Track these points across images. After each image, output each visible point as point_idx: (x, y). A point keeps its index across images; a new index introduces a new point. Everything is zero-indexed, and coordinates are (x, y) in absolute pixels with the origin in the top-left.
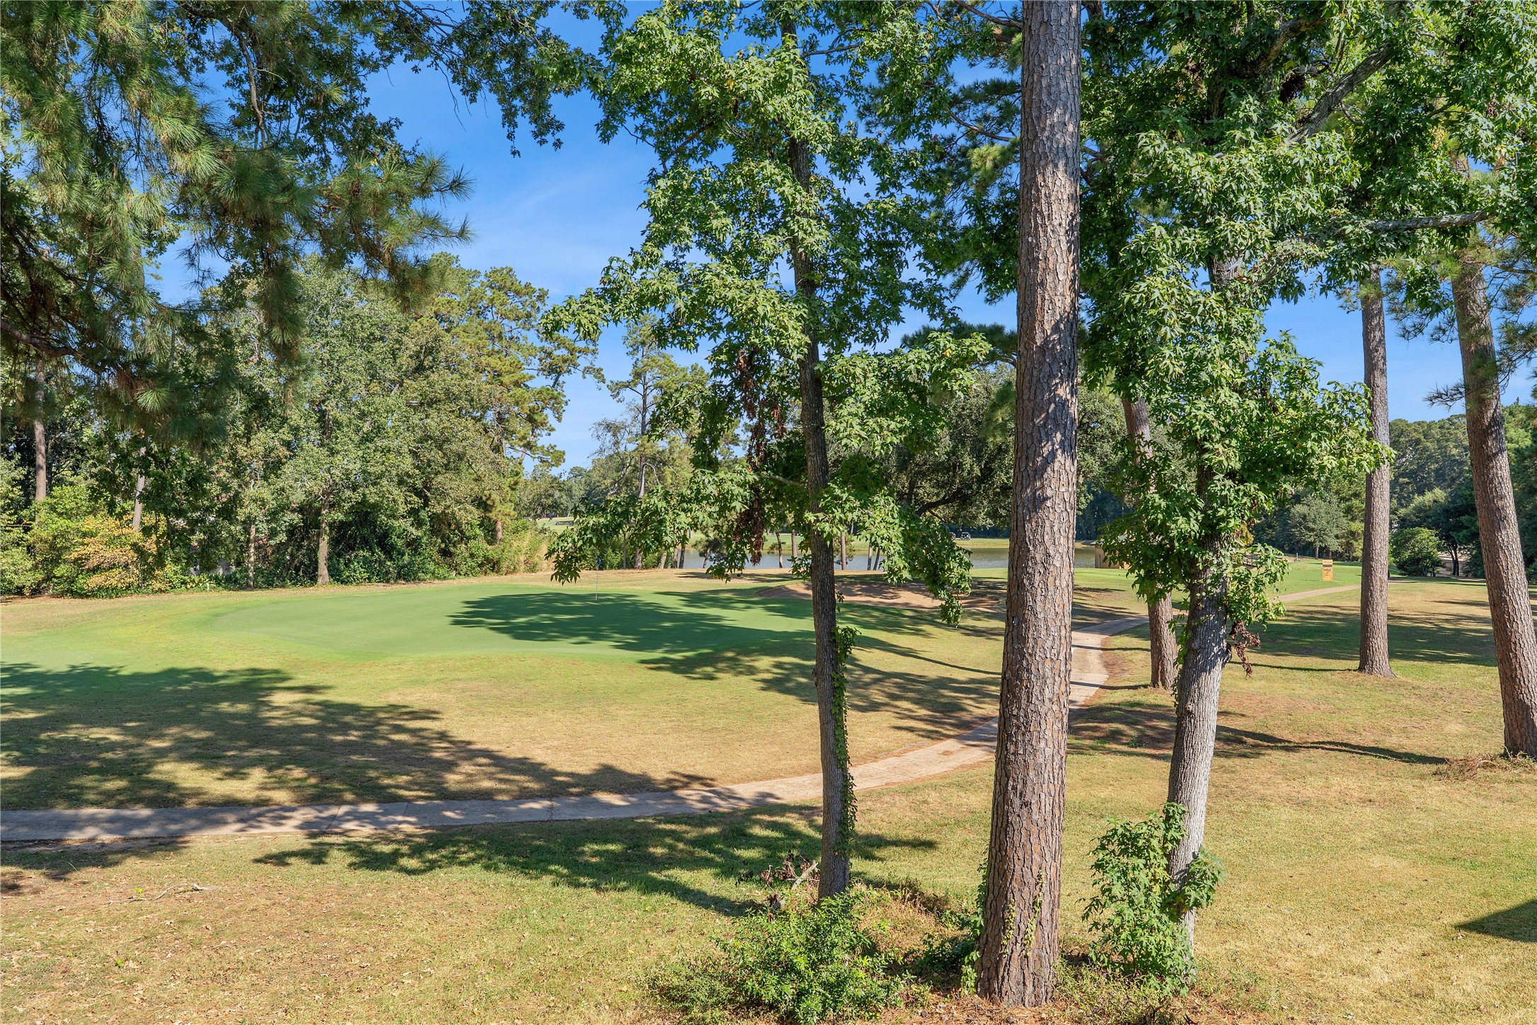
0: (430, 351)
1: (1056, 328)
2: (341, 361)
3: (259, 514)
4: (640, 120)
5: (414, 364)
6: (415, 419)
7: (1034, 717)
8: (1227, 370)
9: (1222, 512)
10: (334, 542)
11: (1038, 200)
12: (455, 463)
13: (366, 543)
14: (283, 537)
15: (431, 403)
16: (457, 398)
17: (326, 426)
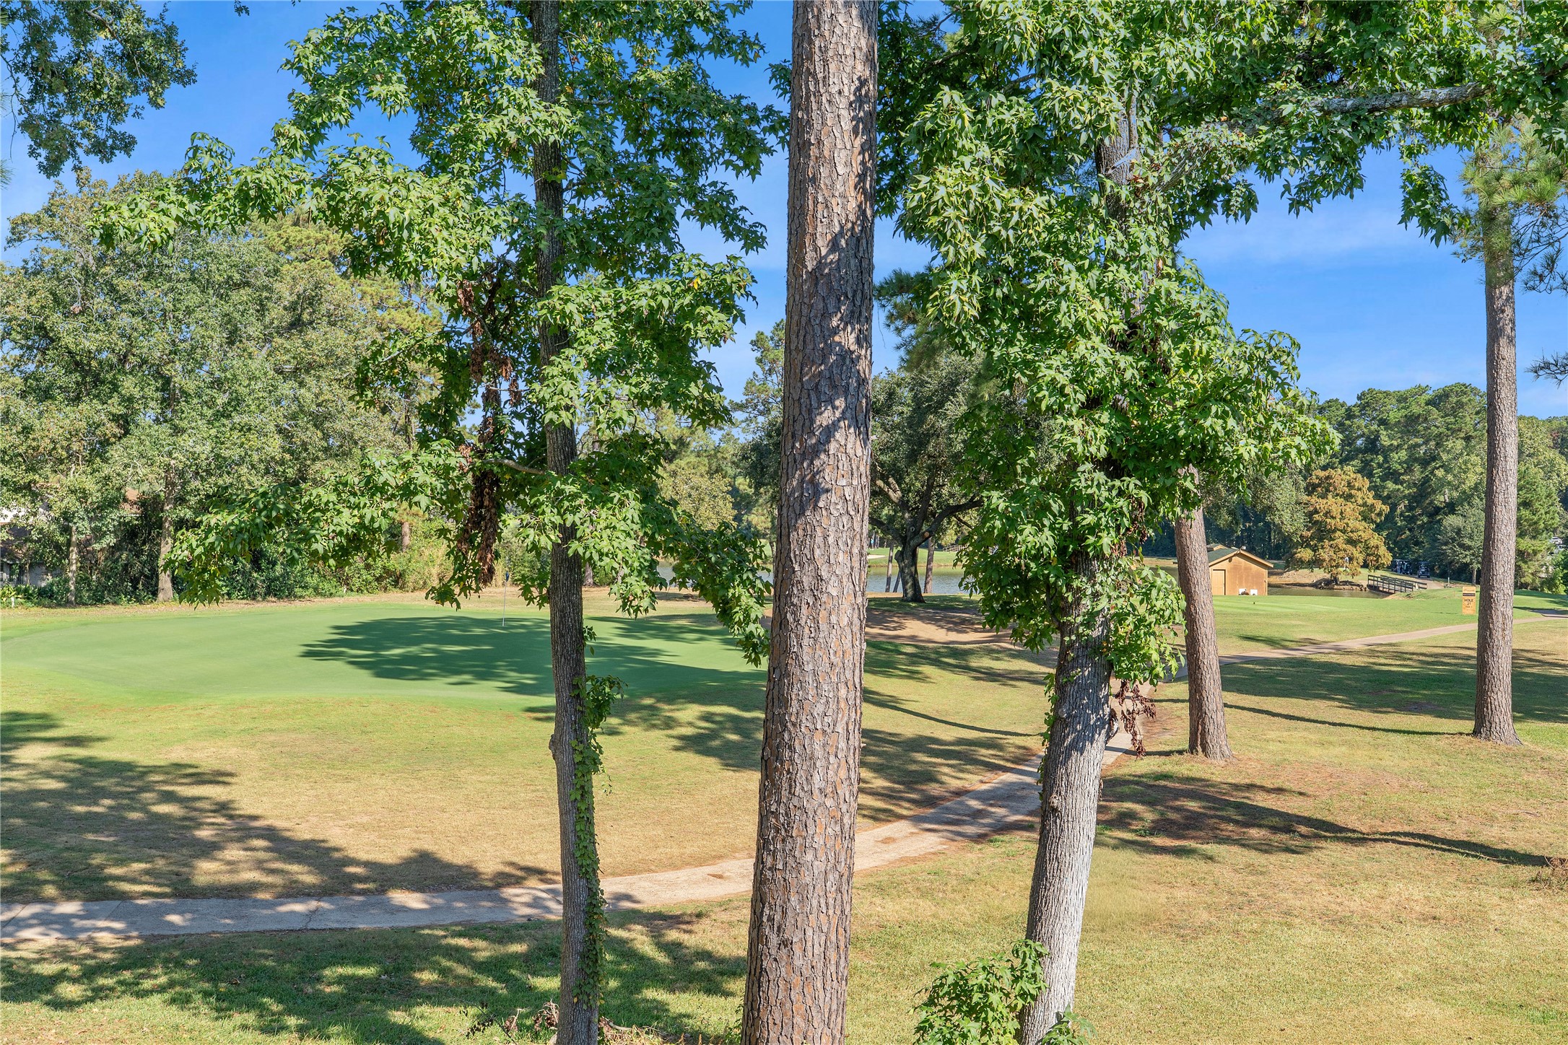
0: (308, 302)
1: (834, 246)
5: (288, 318)
7: (797, 816)
9: (1090, 519)
11: (810, 58)
14: (110, 540)
15: (309, 367)
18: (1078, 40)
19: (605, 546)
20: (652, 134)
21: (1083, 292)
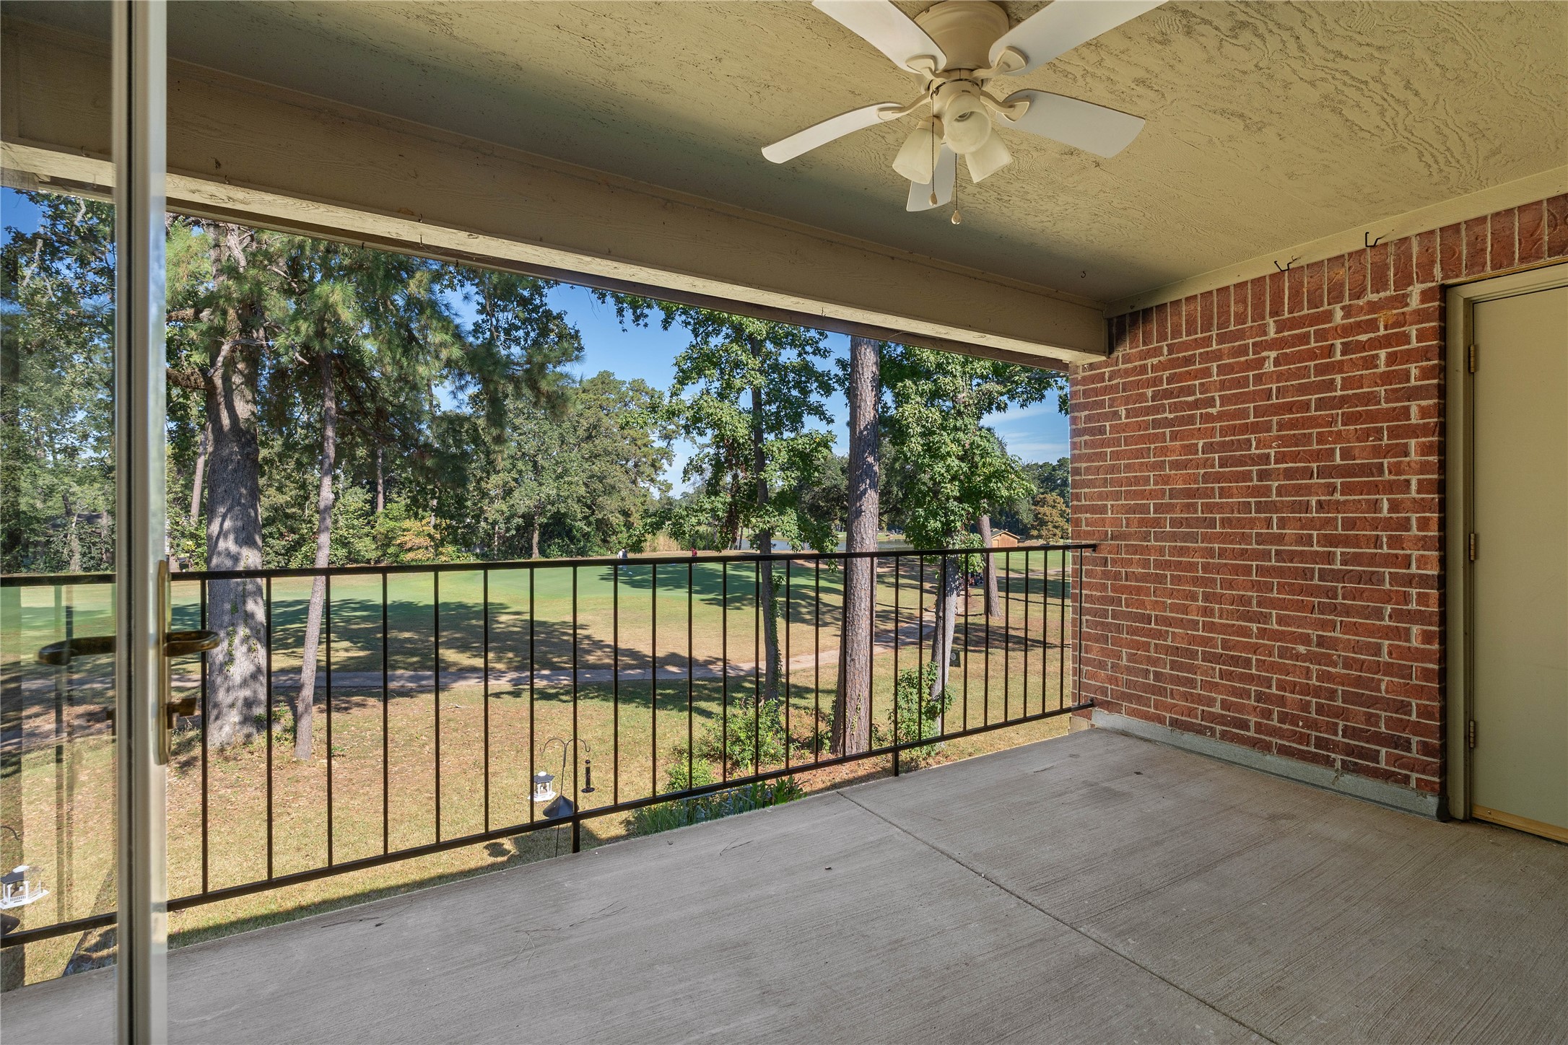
0: (595, 427)
1: (866, 428)
2: (545, 433)
3: (501, 519)
4: (684, 317)
5: (586, 434)
6: (586, 466)
7: (856, 617)
8: (954, 448)
9: (952, 518)
10: (542, 535)
12: (611, 490)
13: (559, 536)
14: (514, 532)
15: (596, 457)
16: (610, 453)
17: (537, 469)
18: (948, 363)
19: (788, 528)
20: (789, 382)
21: (948, 441)
